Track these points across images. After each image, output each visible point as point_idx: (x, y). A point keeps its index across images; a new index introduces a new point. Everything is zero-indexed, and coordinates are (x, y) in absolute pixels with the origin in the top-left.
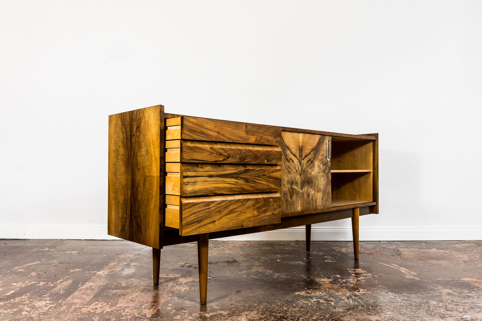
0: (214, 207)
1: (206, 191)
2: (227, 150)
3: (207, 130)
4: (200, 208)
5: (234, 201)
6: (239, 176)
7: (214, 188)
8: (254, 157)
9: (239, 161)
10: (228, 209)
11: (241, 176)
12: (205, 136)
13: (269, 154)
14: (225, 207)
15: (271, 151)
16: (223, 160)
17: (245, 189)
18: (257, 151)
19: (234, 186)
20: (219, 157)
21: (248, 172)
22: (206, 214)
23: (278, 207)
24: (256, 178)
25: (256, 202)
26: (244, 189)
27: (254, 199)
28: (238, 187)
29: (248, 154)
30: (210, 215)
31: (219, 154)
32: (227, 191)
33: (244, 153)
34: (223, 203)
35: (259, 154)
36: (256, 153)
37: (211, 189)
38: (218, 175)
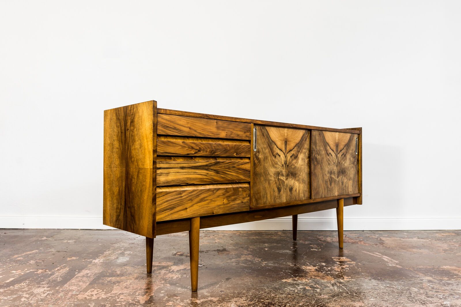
0: (186, 196)
1: (178, 181)
2: (198, 144)
3: (179, 126)
4: (173, 196)
5: (205, 190)
6: (209, 168)
7: (186, 179)
8: (224, 151)
9: (209, 154)
10: (198, 198)
11: (212, 168)
12: (177, 131)
13: (238, 147)
15: (240, 145)
16: (195, 153)
17: (216, 180)
18: (226, 145)
19: (205, 177)
20: (190, 151)
21: (219, 164)
22: (179, 201)
23: (246, 196)
24: (226, 170)
25: (226, 191)
26: (214, 179)
27: (224, 189)
28: (209, 178)
29: (218, 148)
30: (181, 203)
31: (191, 147)
32: (198, 181)
33: (214, 147)
34: (195, 192)
35: (228, 148)
36: (225, 147)
37: (183, 179)
38: (190, 167)
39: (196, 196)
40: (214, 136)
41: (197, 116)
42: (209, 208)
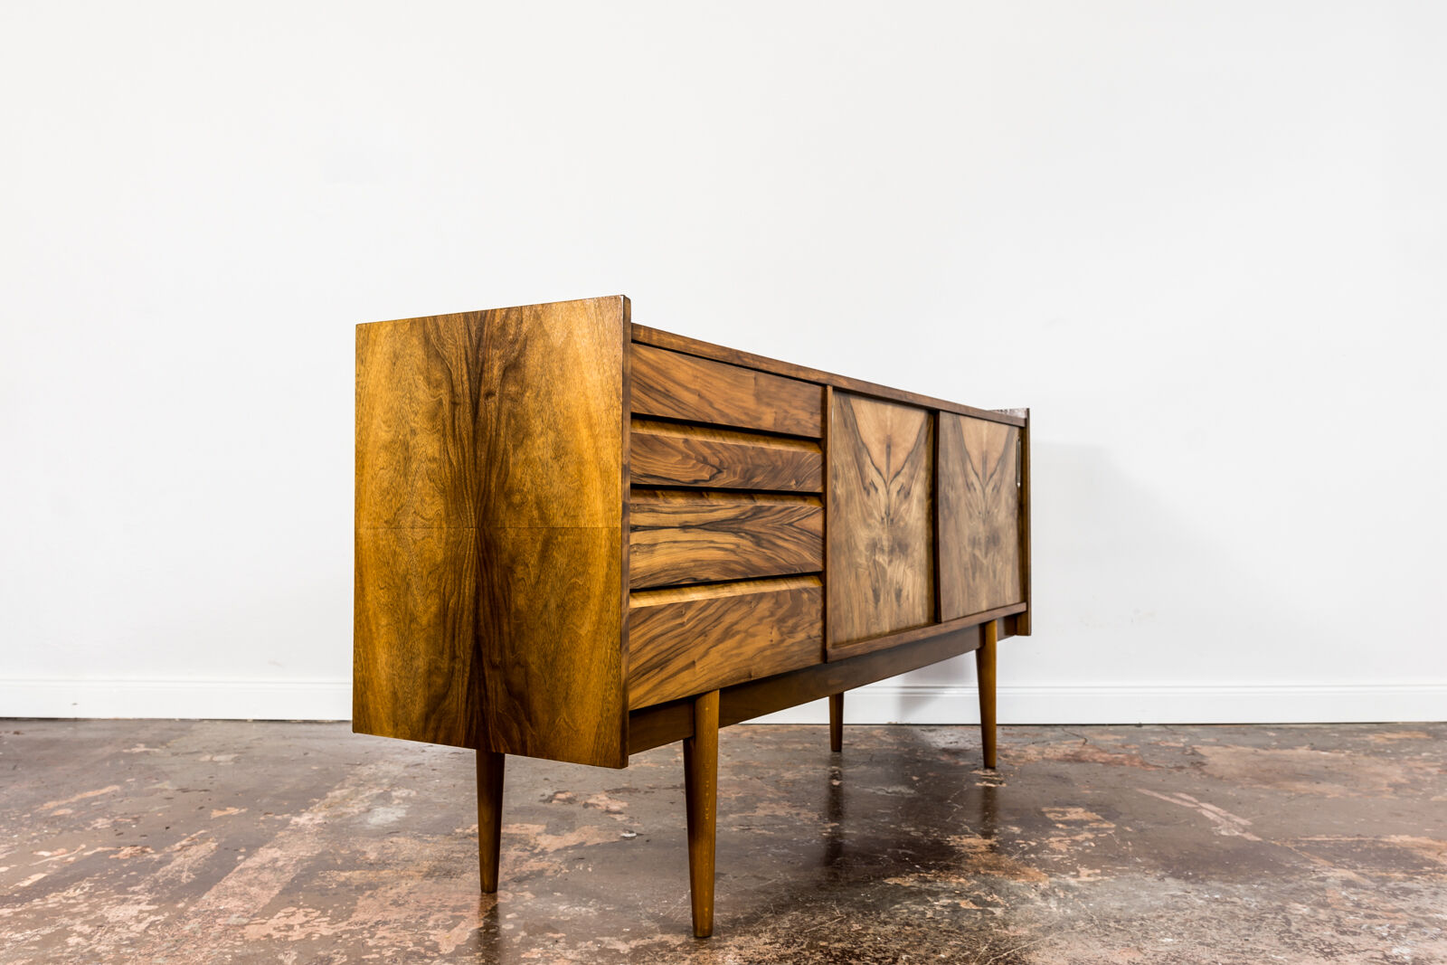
0: (694, 621)
1: (676, 572)
2: (716, 448)
3: (677, 387)
4: (663, 623)
5: (733, 600)
6: (742, 526)
7: (692, 564)
8: (771, 472)
9: (740, 481)
10: (720, 626)
11: (747, 527)
12: (671, 404)
14: (716, 620)
16: (710, 479)
17: (755, 566)
18: (776, 452)
19: (732, 557)
20: (701, 470)
21: (760, 516)
22: (677, 640)
23: (817, 618)
24: (776, 533)
25: (777, 602)
26: (752, 565)
27: (772, 595)
28: (741, 560)
29: (759, 463)
30: (684, 643)
31: (701, 459)
32: (717, 572)
33: (751, 458)
34: (712, 607)
35: (779, 465)
36: (773, 459)
37: (686, 565)
38: (701, 523)
40: (750, 423)
41: (718, 354)
42: (742, 658)
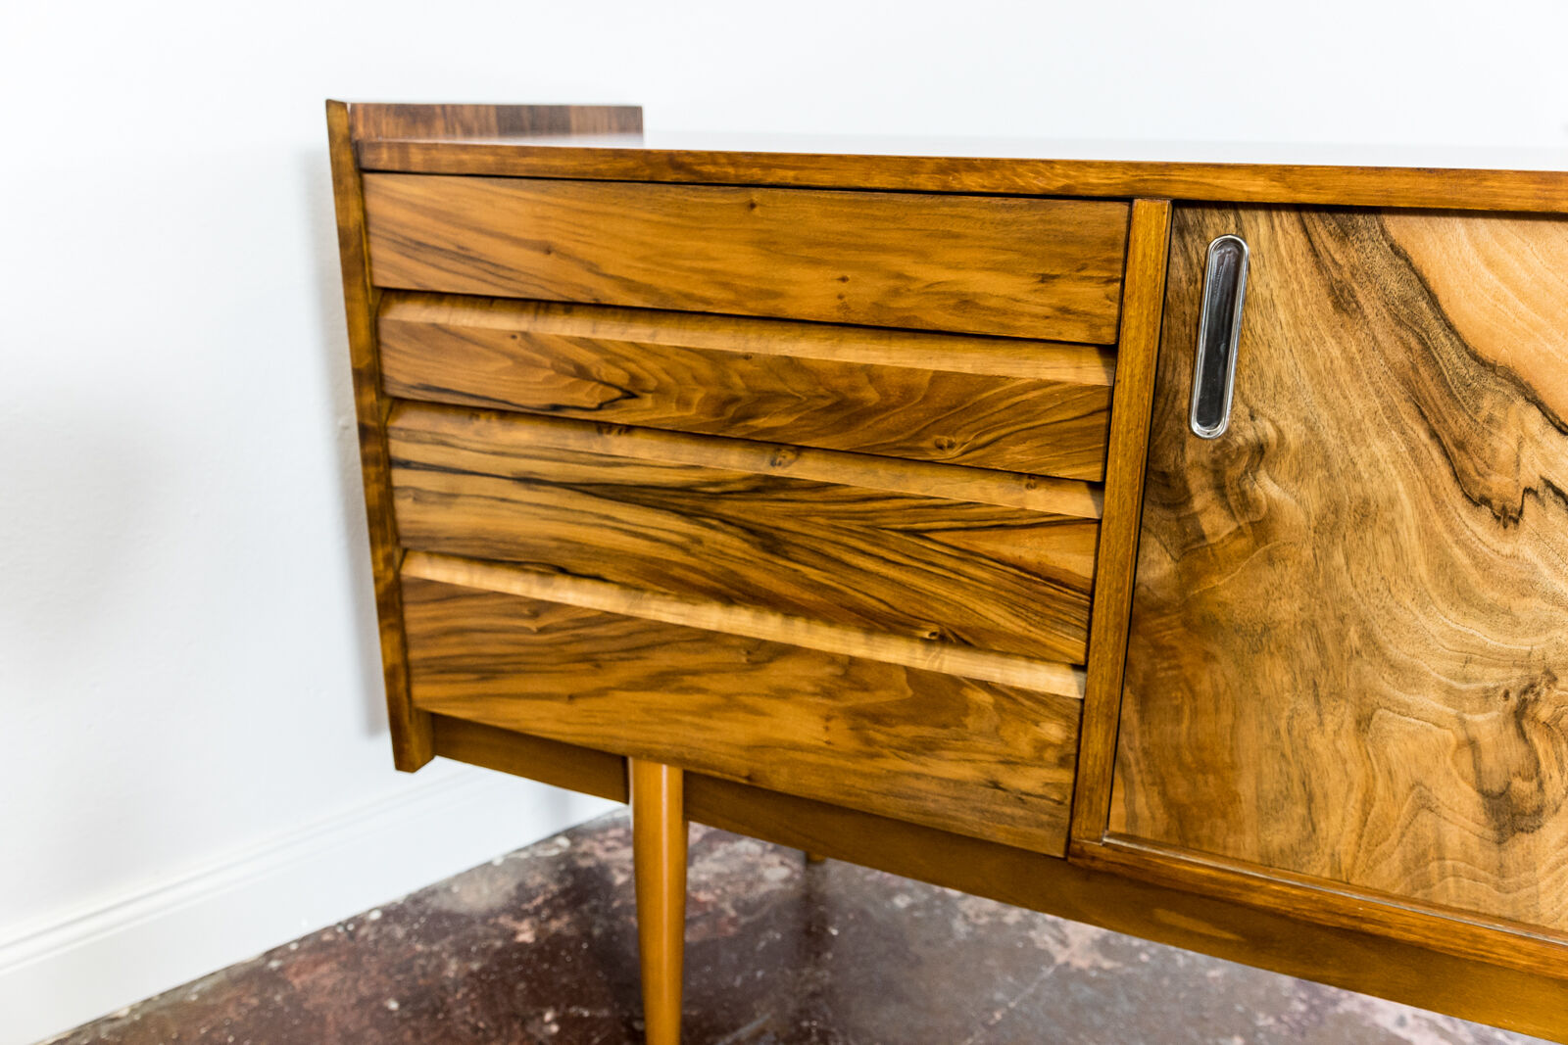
0: (565, 633)
1: (507, 547)
2: (618, 351)
3: (488, 240)
4: (484, 615)
5: (681, 631)
6: (710, 506)
7: (554, 544)
8: (829, 410)
9: (703, 418)
10: (639, 663)
11: (728, 508)
12: (473, 272)
13: (971, 395)
14: (627, 650)
15: (993, 381)
16: (600, 407)
17: (758, 588)
18: (849, 369)
19: (676, 556)
20: (571, 388)
21: (782, 496)
22: (521, 649)
23: (1041, 758)
24: (845, 540)
25: (846, 676)
26: (748, 584)
27: (831, 659)
28: (708, 568)
29: (779, 386)
30: (536, 659)
31: (572, 369)
32: (630, 573)
33: (742, 376)
34: (613, 626)
35: (871, 395)
36: (842, 383)
37: (532, 541)
38: (577, 481)
39: (623, 651)
40: (732, 303)
41: (602, 166)
42: (708, 735)
